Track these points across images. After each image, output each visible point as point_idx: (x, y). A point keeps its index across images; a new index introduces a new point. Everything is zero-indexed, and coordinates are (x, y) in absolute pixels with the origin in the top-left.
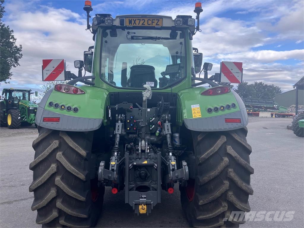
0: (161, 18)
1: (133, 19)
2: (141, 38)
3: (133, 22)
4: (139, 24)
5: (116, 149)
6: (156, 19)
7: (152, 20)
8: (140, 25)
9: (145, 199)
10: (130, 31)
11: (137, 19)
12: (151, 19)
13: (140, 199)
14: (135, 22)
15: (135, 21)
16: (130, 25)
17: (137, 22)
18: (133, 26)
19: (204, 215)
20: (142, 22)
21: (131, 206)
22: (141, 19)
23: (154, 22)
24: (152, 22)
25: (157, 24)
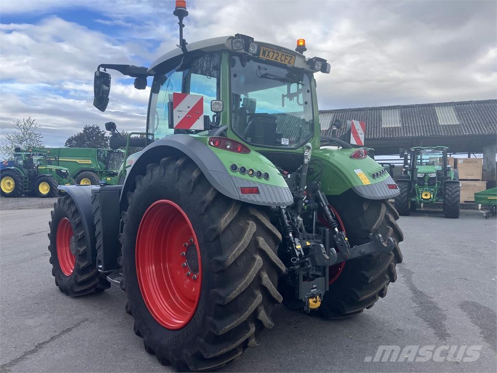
0: (294, 55)
1: (268, 50)
2: (272, 77)
3: (267, 53)
4: (272, 58)
5: (289, 229)
6: (289, 55)
7: (286, 56)
8: (273, 60)
9: (316, 289)
10: (262, 65)
11: (272, 50)
12: (285, 54)
13: (312, 291)
14: (268, 55)
15: (269, 53)
16: (263, 57)
17: (271, 54)
18: (266, 59)
19: (367, 294)
20: (276, 55)
21: (304, 301)
22: (276, 51)
23: (287, 59)
24: (286, 59)
25: (289, 63)
